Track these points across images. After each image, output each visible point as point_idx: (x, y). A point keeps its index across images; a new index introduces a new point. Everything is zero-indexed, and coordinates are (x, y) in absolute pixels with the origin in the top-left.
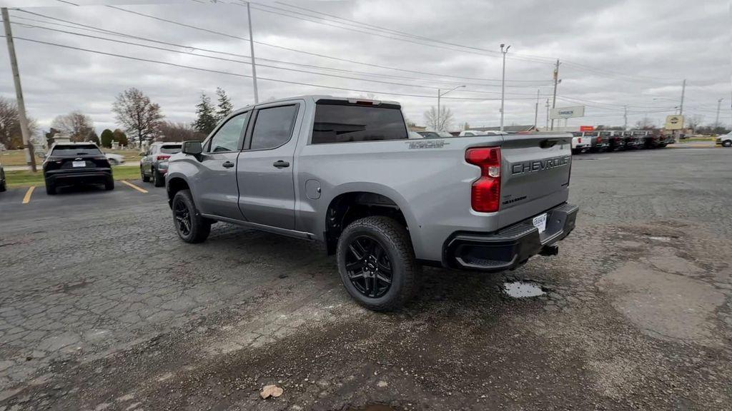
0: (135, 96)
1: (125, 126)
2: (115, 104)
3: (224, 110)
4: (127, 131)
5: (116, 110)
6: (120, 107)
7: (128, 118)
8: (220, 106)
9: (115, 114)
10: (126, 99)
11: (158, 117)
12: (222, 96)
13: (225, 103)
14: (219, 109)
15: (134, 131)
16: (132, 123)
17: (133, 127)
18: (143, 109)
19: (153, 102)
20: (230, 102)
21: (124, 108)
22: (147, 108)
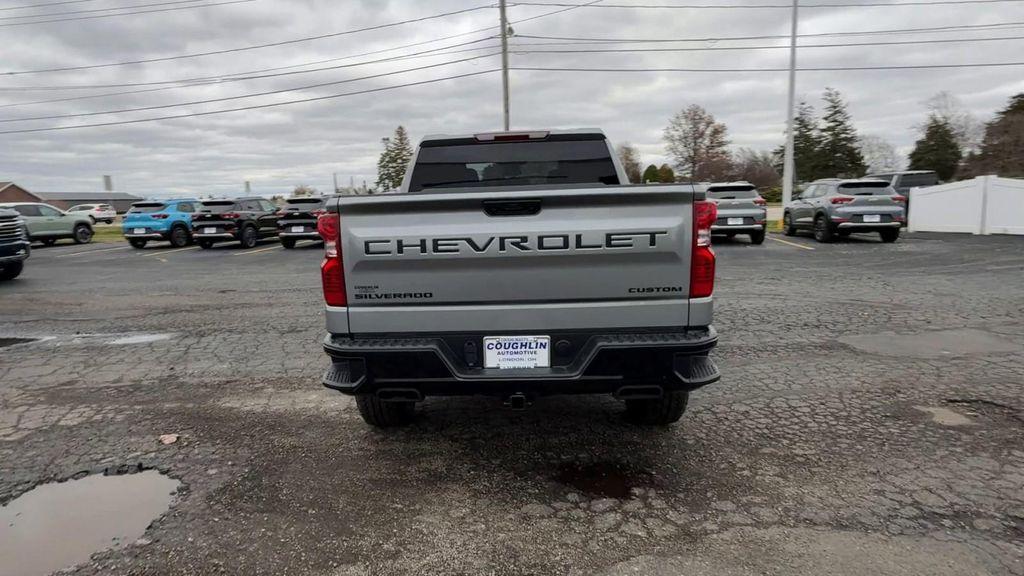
0: (695, 116)
1: (676, 160)
2: (668, 128)
3: (832, 124)
4: (677, 166)
5: (668, 138)
6: (673, 133)
7: (681, 148)
8: (826, 119)
9: (667, 144)
10: (683, 121)
11: (721, 144)
12: (832, 101)
13: (836, 113)
14: (824, 124)
15: (686, 166)
16: (686, 154)
17: (686, 160)
18: (702, 135)
19: (718, 121)
20: (848, 111)
21: (676, 134)
22: (708, 132)
